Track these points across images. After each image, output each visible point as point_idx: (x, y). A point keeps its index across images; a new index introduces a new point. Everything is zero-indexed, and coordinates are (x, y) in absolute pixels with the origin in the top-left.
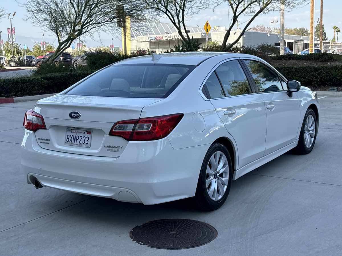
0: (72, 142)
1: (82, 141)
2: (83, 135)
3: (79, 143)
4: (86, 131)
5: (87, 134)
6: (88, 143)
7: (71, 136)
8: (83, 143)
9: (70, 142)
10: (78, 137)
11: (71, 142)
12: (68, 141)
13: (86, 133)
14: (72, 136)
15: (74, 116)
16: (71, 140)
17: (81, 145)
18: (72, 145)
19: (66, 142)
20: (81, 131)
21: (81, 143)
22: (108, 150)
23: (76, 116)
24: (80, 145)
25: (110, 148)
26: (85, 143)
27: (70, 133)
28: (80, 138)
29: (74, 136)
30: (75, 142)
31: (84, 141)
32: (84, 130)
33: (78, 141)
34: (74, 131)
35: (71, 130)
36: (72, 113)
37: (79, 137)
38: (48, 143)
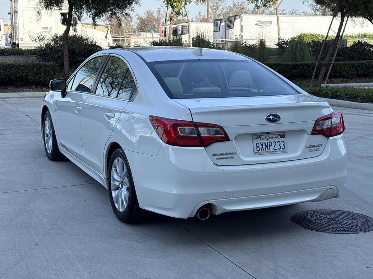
0: (265, 150)
1: (277, 147)
2: (276, 140)
3: (274, 149)
4: (279, 135)
5: (281, 137)
6: (285, 148)
7: (261, 143)
8: (278, 149)
9: (261, 150)
10: (270, 143)
11: (263, 150)
12: (258, 150)
13: (279, 137)
14: (263, 143)
15: (274, 119)
16: (262, 148)
17: (277, 151)
18: (265, 153)
19: (256, 151)
20: (272, 136)
21: (276, 149)
22: (310, 151)
23: (277, 119)
24: (275, 151)
25: (312, 148)
26: (281, 148)
27: (259, 141)
28: (274, 144)
29: (265, 143)
30: (268, 150)
31: (279, 146)
32: (277, 134)
33: (272, 148)
34: (264, 137)
35: (260, 136)
36: (270, 116)
37: (272, 143)
38: (233, 158)
